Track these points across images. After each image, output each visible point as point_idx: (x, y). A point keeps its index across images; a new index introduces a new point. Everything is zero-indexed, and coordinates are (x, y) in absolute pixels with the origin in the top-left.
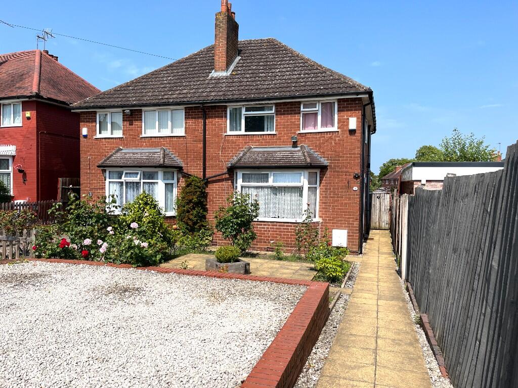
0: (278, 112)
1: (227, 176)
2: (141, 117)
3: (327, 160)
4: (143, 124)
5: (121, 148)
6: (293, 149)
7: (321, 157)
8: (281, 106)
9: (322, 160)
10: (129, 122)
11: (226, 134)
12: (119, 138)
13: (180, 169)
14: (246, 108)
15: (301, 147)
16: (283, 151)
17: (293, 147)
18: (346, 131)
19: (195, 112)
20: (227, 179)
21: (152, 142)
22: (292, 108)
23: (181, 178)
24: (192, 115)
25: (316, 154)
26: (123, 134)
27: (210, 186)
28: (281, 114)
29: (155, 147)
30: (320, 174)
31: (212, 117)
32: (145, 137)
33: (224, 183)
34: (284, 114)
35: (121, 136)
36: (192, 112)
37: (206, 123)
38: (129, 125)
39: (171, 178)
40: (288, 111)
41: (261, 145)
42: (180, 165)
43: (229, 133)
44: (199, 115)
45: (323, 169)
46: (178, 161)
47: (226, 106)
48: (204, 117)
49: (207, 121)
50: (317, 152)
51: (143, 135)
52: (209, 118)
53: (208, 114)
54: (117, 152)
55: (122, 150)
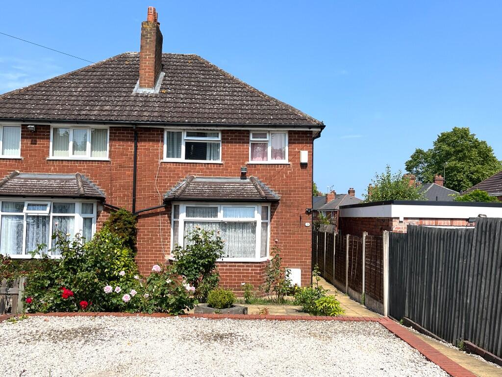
0: (224, 140)
1: (163, 209)
2: (49, 135)
3: (278, 194)
4: (51, 144)
5: (18, 172)
6: (242, 181)
7: (272, 191)
8: (228, 133)
9: (273, 193)
10: (30, 140)
11: (162, 161)
12: (16, 159)
13: (101, 200)
14: (187, 133)
15: (251, 179)
16: (232, 183)
17: (241, 179)
18: (297, 164)
19: (124, 133)
20: (162, 213)
21: (63, 166)
22: (240, 136)
23: (102, 212)
24: (120, 136)
25: (267, 187)
26: (22, 154)
27: (141, 221)
28: (227, 142)
29: (67, 173)
30: (271, 209)
31: (145, 141)
32: (53, 160)
33: (159, 217)
34: (232, 143)
35: (19, 157)
36: (119, 133)
37: (137, 146)
38: (32, 144)
39: (89, 211)
40: (236, 139)
41: (205, 174)
42: (102, 196)
43: (166, 159)
44: (128, 137)
45: (274, 203)
46: (98, 191)
47: (163, 129)
48: (135, 140)
49: (138, 145)
50: (267, 185)
51: (51, 157)
52: (141, 141)
53: (139, 137)
54: (13, 177)
55: (19, 174)
